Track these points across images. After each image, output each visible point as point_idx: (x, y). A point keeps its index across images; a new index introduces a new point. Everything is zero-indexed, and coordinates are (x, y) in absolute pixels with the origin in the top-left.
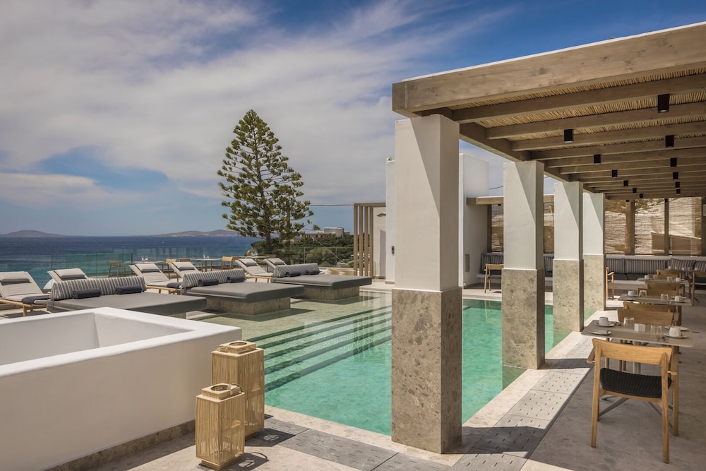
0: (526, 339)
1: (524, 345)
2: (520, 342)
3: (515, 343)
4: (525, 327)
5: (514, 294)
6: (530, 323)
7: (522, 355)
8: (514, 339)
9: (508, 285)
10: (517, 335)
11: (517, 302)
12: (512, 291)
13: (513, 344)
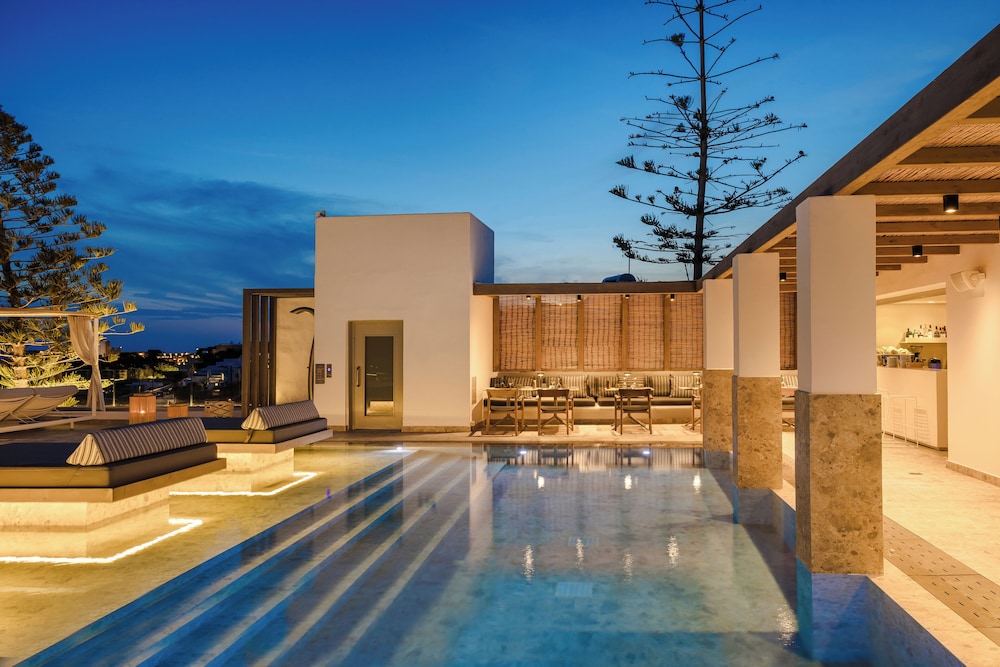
0: (861, 523)
1: (857, 533)
2: (849, 529)
3: (839, 531)
4: (858, 500)
5: (835, 440)
6: (869, 493)
7: (854, 553)
8: (836, 524)
9: (823, 423)
10: (843, 517)
11: (841, 454)
12: (831, 435)
13: (835, 533)
